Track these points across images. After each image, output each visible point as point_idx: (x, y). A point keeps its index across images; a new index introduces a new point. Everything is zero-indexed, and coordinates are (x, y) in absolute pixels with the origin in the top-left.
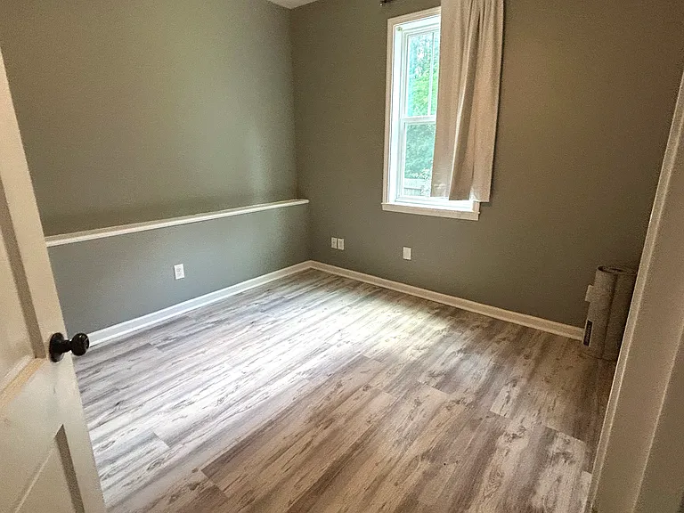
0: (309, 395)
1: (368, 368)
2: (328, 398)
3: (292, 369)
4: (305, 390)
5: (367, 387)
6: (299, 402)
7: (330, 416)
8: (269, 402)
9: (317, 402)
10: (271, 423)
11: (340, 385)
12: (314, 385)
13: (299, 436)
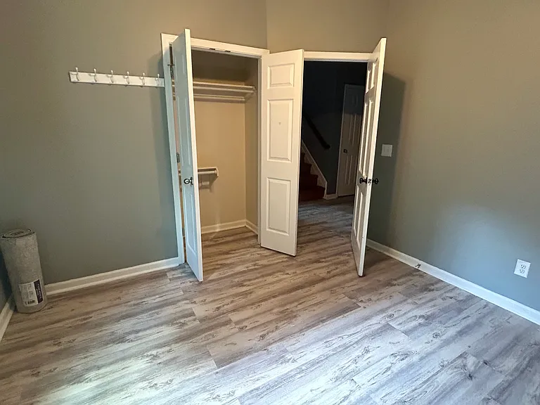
0: (291, 335)
1: (227, 348)
2: (277, 328)
3: (300, 370)
4: (293, 341)
5: (242, 329)
6: (301, 331)
7: (281, 315)
8: (324, 338)
9: (286, 327)
10: (323, 321)
11: (263, 337)
12: (284, 343)
13: (305, 309)
